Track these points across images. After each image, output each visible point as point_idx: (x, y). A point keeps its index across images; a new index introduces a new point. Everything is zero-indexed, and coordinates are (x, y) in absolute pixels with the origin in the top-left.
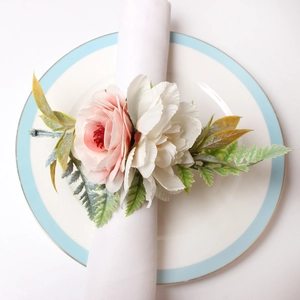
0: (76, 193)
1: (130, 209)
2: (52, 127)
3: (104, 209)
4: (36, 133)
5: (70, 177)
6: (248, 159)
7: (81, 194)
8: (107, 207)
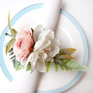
0: (11, 59)
1: (28, 70)
2: (12, 34)
3: (18, 66)
4: (7, 34)
5: (10, 53)
6: (73, 66)
7: (13, 59)
8: (20, 66)
